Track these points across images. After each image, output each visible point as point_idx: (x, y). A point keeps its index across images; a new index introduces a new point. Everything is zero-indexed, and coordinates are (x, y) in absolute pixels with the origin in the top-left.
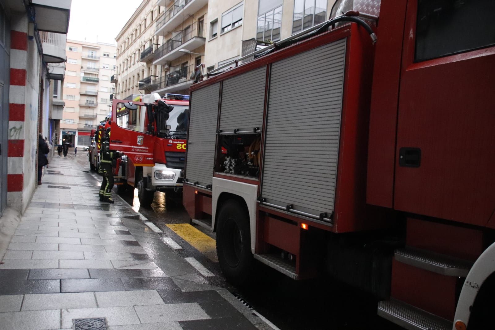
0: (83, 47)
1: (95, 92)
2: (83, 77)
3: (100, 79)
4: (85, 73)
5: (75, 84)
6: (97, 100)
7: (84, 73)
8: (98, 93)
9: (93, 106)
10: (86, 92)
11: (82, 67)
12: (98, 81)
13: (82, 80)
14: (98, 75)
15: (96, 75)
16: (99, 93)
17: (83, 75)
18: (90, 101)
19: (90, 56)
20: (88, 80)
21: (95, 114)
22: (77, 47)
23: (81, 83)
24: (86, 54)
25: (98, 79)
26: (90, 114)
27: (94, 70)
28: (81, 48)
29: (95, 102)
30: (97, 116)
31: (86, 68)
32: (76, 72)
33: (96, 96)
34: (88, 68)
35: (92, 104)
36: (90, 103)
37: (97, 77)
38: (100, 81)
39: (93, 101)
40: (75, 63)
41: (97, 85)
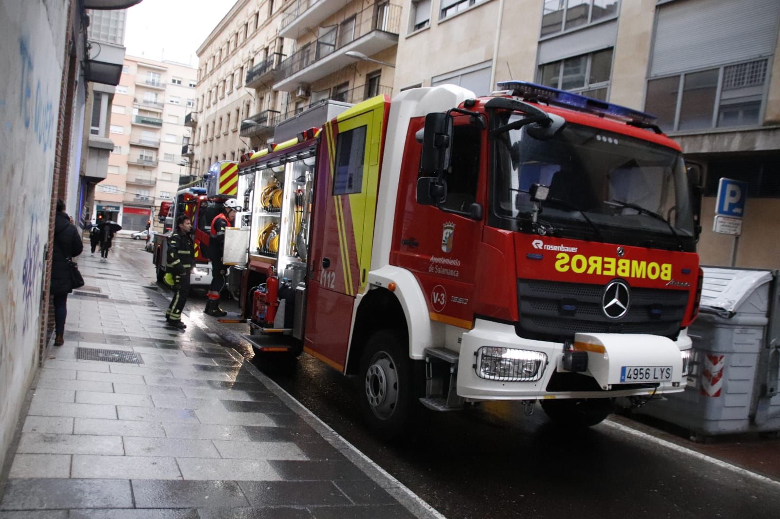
0: (139, 66)
1: (155, 143)
2: (137, 116)
3: (164, 121)
4: (140, 110)
5: (122, 126)
6: (157, 155)
7: (137, 110)
8: (159, 144)
9: (150, 164)
10: (140, 141)
11: (135, 100)
12: (160, 124)
13: (134, 120)
14: (161, 113)
15: (157, 113)
16: (162, 144)
17: (136, 112)
18: (146, 157)
19: (150, 82)
20: (144, 122)
21: (153, 179)
22: (128, 66)
23: (133, 126)
24: (144, 77)
25: (161, 120)
26: (144, 178)
27: (156, 106)
28: (136, 68)
29: (154, 160)
30: (156, 183)
31: (142, 102)
32: (125, 107)
33: (156, 149)
34: (146, 102)
35: (150, 161)
36: (145, 161)
37: (159, 118)
38: (164, 125)
39: (151, 158)
40: (125, 92)
41: (159, 131)
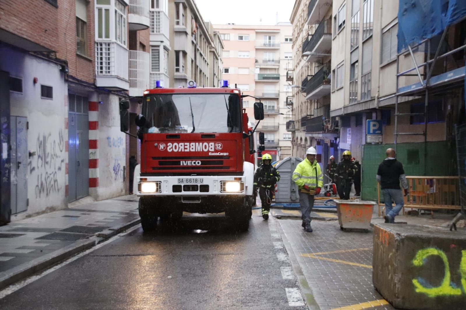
0: (257, 33)
1: (275, 94)
2: (259, 74)
3: (281, 75)
4: (261, 69)
5: (248, 84)
6: (278, 104)
7: (259, 69)
8: (279, 95)
9: (273, 113)
10: (263, 94)
11: (256, 61)
12: (278, 78)
13: (257, 78)
14: (278, 69)
15: (275, 69)
16: (281, 94)
17: (258, 71)
18: (269, 106)
19: (267, 44)
20: (265, 78)
21: (276, 125)
22: (249, 34)
23: (256, 82)
24: (262, 41)
25: (279, 75)
26: (269, 125)
27: (273, 63)
28: (254, 34)
29: (276, 108)
30: (279, 127)
31: (262, 62)
32: (249, 68)
33: (277, 99)
34: (265, 61)
35: (272, 110)
36: (269, 110)
37: (277, 73)
38: (281, 78)
39: (273, 107)
40: (248, 56)
41: (278, 84)
